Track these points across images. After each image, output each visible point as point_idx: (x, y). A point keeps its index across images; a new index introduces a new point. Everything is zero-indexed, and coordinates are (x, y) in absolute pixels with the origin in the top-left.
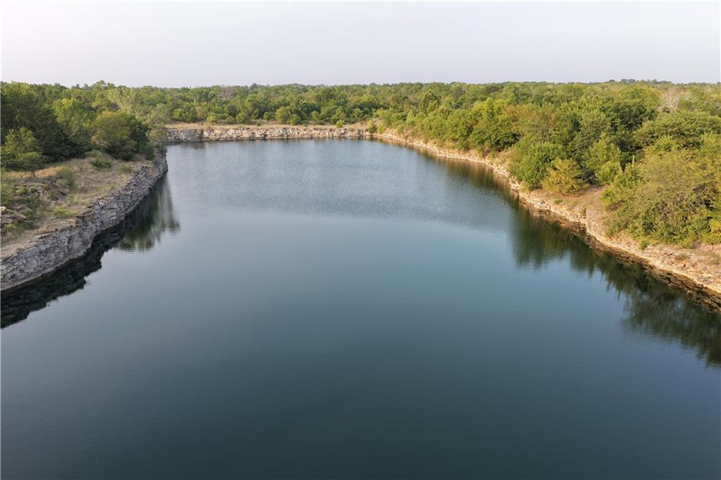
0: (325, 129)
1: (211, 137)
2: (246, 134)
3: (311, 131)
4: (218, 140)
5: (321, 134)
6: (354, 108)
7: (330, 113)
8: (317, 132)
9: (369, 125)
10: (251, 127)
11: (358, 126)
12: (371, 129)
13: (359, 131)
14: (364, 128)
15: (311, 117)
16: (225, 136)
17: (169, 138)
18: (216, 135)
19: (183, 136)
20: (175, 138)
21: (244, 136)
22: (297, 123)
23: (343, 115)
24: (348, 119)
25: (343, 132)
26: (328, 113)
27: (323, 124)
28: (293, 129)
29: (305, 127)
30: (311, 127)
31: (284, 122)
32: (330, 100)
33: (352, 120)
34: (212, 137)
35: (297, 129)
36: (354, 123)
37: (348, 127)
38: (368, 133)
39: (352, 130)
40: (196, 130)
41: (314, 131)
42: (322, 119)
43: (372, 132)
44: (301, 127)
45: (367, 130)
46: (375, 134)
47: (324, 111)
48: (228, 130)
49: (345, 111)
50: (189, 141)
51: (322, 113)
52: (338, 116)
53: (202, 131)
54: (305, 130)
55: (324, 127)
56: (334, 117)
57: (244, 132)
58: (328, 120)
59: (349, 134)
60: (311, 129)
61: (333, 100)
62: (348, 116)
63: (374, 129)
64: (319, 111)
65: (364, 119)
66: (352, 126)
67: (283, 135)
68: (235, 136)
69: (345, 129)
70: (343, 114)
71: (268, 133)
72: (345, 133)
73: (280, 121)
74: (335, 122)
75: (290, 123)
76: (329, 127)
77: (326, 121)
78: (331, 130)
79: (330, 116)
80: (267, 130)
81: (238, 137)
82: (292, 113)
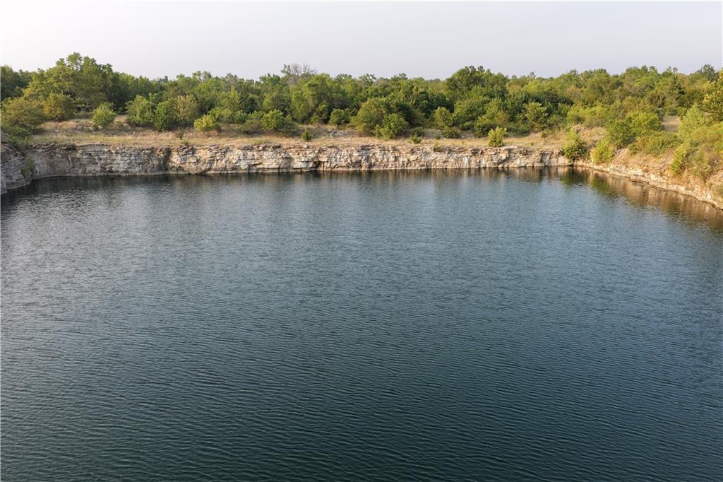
0: (462, 150)
1: (187, 167)
2: (270, 162)
3: (427, 154)
4: (203, 175)
5: (452, 160)
6: (526, 101)
7: (473, 114)
8: (442, 157)
9: (564, 139)
10: (286, 142)
11: (536, 141)
12: (572, 150)
13: (543, 154)
14: (553, 146)
15: (433, 120)
16: (221, 164)
17: (90, 168)
18: (198, 161)
19: (120, 165)
20: (103, 168)
21: (266, 165)
22: (400, 134)
23: (502, 115)
24: (512, 125)
25: (504, 156)
26: (470, 111)
27: (458, 137)
28: (383, 149)
29: (413, 145)
30: (427, 145)
31: (369, 132)
32: (474, 88)
33: (522, 127)
34: (191, 166)
35: (395, 149)
36: (525, 133)
37: (515, 143)
38: (563, 161)
39: (526, 153)
40: (153, 150)
41: (434, 155)
42: (455, 124)
43: (574, 159)
44: (405, 144)
45: (562, 153)
46: (580, 163)
47: (460, 108)
48: (228, 150)
49: (505, 109)
50: (135, 176)
51: (457, 111)
52: (492, 118)
53: (168, 152)
54: (413, 152)
55: (458, 143)
56: (483, 120)
57: (265, 154)
58: (468, 128)
59: (518, 162)
60: (428, 148)
61: (479, 87)
62: (512, 119)
63: (581, 150)
64: (450, 108)
65: (550, 126)
66: (524, 142)
67: (359, 163)
68: (243, 165)
69: (510, 151)
70: (500, 114)
71: (323, 158)
72: (508, 159)
73: (360, 128)
74: (484, 132)
75: (380, 135)
76: (471, 143)
77: (463, 129)
78: (475, 152)
79: (473, 119)
80: (321, 151)
81: (250, 166)
82: (390, 110)
